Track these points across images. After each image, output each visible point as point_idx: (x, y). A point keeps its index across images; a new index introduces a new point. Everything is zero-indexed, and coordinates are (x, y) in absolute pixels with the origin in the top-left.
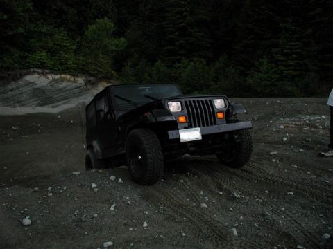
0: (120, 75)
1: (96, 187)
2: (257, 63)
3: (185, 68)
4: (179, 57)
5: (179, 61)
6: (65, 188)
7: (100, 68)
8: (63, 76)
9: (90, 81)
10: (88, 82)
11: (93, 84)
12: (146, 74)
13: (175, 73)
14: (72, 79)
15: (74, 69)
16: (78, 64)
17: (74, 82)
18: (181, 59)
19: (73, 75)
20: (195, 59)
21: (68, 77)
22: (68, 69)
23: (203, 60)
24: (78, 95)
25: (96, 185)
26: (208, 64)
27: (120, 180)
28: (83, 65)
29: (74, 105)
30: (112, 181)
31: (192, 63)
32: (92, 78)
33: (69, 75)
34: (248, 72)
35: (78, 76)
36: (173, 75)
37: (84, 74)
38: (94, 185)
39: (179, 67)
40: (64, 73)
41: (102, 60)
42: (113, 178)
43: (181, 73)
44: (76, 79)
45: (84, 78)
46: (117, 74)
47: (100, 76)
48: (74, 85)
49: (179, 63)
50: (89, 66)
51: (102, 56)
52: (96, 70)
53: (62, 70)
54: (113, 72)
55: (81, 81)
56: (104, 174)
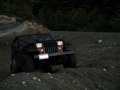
0: (36, 17)
1: (25, 84)
2: (117, 12)
3: (74, 14)
4: (71, 8)
5: (70, 10)
6: (6, 84)
7: (25, 12)
8: (3, 16)
9: (19, 20)
10: (18, 20)
11: (21, 21)
12: (51, 17)
13: (68, 17)
14: (8, 18)
15: (9, 12)
16: (12, 9)
17: (10, 20)
18: (72, 9)
19: (9, 16)
20: (80, 9)
21: (6, 17)
22: (6, 12)
23: (84, 10)
24: (12, 28)
26: (87, 13)
27: (39, 80)
28: (15, 10)
29: (9, 34)
30: (34, 80)
31: (78, 12)
32: (20, 18)
33: (7, 15)
34: (111, 17)
35: (12, 17)
36: (67, 18)
37: (16, 15)
38: (24, 83)
39: (70, 14)
40: (4, 14)
41: (26, 8)
42: (35, 78)
43: (71, 17)
44: (11, 18)
45: (16, 18)
46: (35, 16)
47: (25, 17)
48: (9, 22)
49: (71, 11)
50: (19, 11)
51: (26, 5)
52: (23, 13)
53: (3, 12)
54: (33, 15)
55: (13, 19)
56: (30, 76)
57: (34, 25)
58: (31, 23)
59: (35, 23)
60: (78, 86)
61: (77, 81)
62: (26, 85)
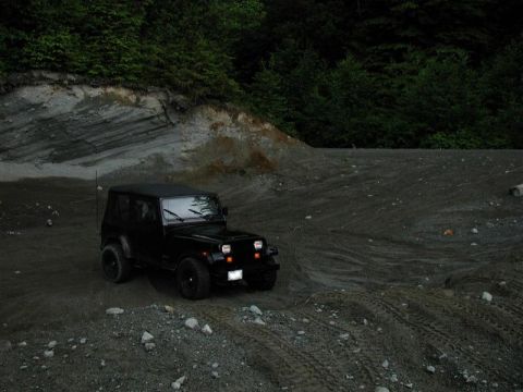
9: (174, 105)
11: (182, 111)
25: (151, 337)
27: (207, 329)
30: (188, 328)
32: (180, 97)
38: (147, 336)
42: (192, 322)
43: (402, 86)
45: (162, 97)
46: (241, 87)
56: (175, 314)
57: (238, 124)
58: (224, 117)
59: (240, 117)
60: (354, 354)
61: (356, 335)
62: (153, 345)
